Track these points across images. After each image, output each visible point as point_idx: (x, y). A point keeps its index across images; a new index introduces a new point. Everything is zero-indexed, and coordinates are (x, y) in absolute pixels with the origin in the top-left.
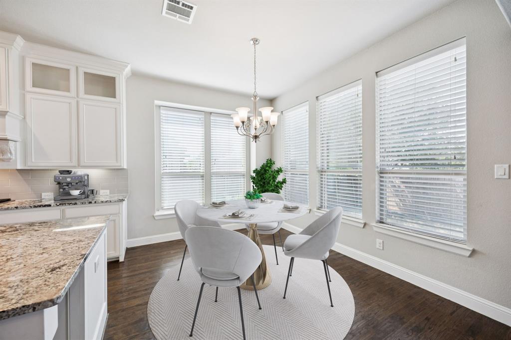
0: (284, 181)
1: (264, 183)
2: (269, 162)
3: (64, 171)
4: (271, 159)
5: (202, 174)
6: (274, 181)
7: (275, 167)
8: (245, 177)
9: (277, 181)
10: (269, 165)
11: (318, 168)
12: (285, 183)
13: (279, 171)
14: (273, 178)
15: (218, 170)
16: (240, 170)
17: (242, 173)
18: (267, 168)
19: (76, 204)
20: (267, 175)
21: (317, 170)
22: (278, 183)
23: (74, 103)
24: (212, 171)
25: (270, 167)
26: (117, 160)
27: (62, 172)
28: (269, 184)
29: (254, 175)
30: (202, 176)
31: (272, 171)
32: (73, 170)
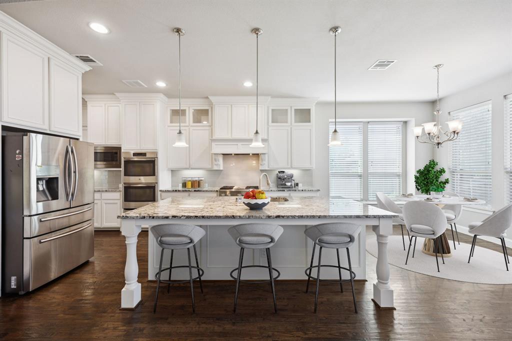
0: (447, 182)
1: (427, 182)
2: (432, 163)
3: (281, 172)
4: (433, 160)
5: (359, 174)
6: (437, 181)
7: (438, 168)
8: (401, 177)
9: (440, 181)
10: (432, 166)
11: (506, 169)
12: (448, 183)
13: (442, 171)
14: (436, 178)
15: (374, 171)
16: (395, 171)
17: (398, 173)
18: (430, 169)
19: (284, 191)
20: (431, 175)
21: (505, 171)
22: (440, 183)
23: (289, 129)
24: (369, 171)
25: (433, 168)
26: (311, 164)
27: (279, 172)
28: (432, 183)
29: (418, 175)
30: (360, 176)
31: (435, 172)
32: (286, 171)
